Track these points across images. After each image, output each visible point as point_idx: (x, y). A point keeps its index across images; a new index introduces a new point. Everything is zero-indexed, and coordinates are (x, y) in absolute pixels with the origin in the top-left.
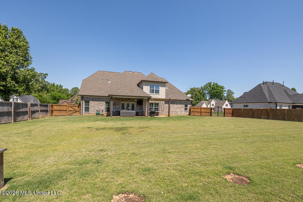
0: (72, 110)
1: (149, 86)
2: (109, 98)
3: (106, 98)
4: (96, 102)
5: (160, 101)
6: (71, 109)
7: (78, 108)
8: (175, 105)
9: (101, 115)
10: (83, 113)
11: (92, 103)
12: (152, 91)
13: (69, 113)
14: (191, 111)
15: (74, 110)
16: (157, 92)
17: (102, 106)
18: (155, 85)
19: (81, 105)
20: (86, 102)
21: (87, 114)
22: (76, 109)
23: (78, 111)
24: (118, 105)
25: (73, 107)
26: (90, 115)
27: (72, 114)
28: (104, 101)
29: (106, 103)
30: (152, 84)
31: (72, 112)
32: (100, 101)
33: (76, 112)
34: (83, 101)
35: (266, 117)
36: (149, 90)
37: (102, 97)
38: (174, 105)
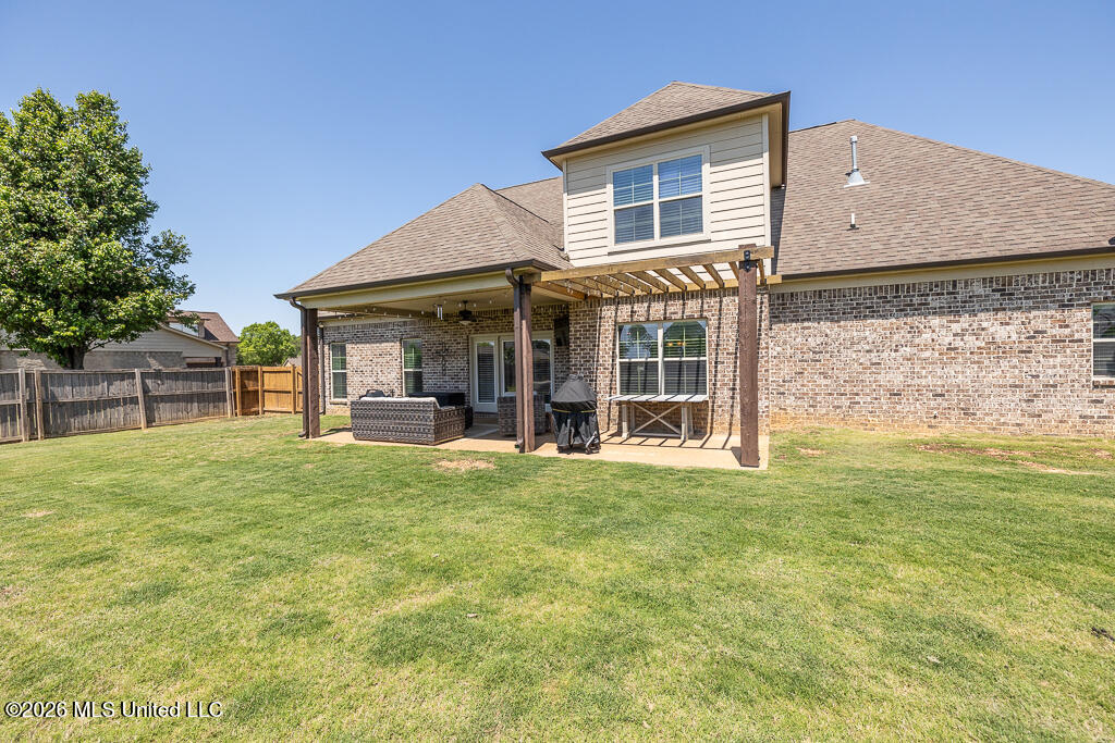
1: (610, 187)
2: (414, 323)
4: (368, 349)
5: (713, 301)
8: (935, 321)
10: (328, 405)
11: (353, 356)
12: (633, 224)
17: (387, 368)
18: (654, 161)
21: (339, 411)
30: (635, 159)
32: (381, 340)
34: (327, 348)
36: (610, 216)
37: (388, 320)
38: (916, 320)
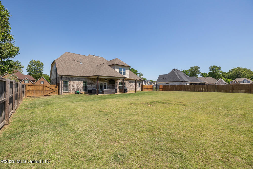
0: (49, 90)
1: (119, 69)
2: (86, 79)
3: (84, 78)
4: (75, 82)
5: (126, 81)
6: (47, 89)
7: (56, 88)
8: (133, 84)
9: (80, 94)
10: (62, 93)
11: (71, 83)
13: (46, 94)
14: (143, 88)
15: (51, 90)
16: (124, 73)
17: (80, 86)
19: (60, 85)
20: (65, 82)
21: (66, 94)
22: (54, 89)
23: (56, 91)
24: (94, 84)
25: (50, 87)
26: (69, 94)
27: (49, 95)
28: (82, 81)
29: (84, 82)
30: (121, 67)
31: (49, 92)
32: (79, 81)
33: (53, 91)
34: (63, 81)
35: (184, 90)
36: (119, 72)
37: (80, 77)
